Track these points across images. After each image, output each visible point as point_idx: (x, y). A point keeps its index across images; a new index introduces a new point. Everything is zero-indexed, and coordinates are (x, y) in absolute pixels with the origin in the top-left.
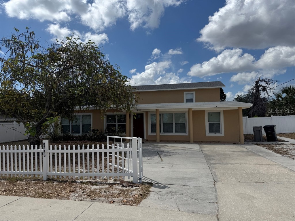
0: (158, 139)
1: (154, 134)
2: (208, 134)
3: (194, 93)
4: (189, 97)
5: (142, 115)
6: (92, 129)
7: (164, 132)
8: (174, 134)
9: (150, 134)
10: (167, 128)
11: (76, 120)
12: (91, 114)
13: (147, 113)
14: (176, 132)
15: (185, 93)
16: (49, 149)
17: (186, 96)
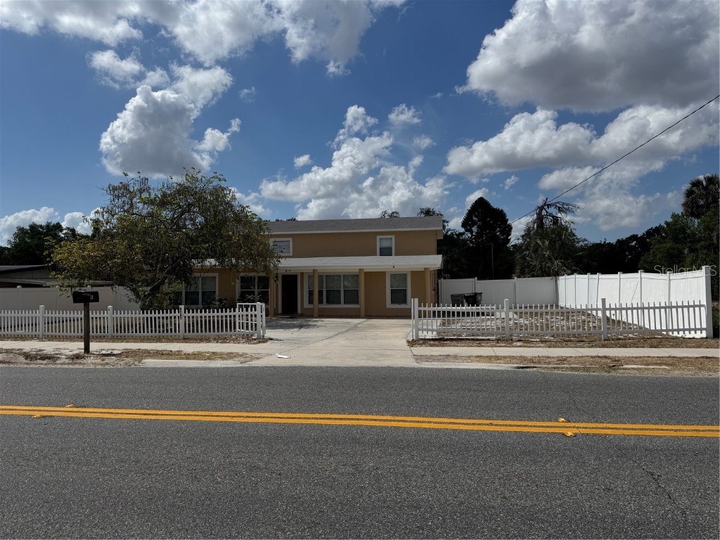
0: (316, 311)
1: (311, 306)
2: (389, 305)
3: (393, 237)
4: (386, 244)
5: (294, 277)
6: (217, 298)
7: (328, 302)
8: (342, 306)
9: (307, 305)
10: (332, 297)
11: (195, 285)
12: (216, 275)
13: (302, 274)
14: (345, 303)
15: (378, 237)
16: (185, 312)
17: (380, 243)
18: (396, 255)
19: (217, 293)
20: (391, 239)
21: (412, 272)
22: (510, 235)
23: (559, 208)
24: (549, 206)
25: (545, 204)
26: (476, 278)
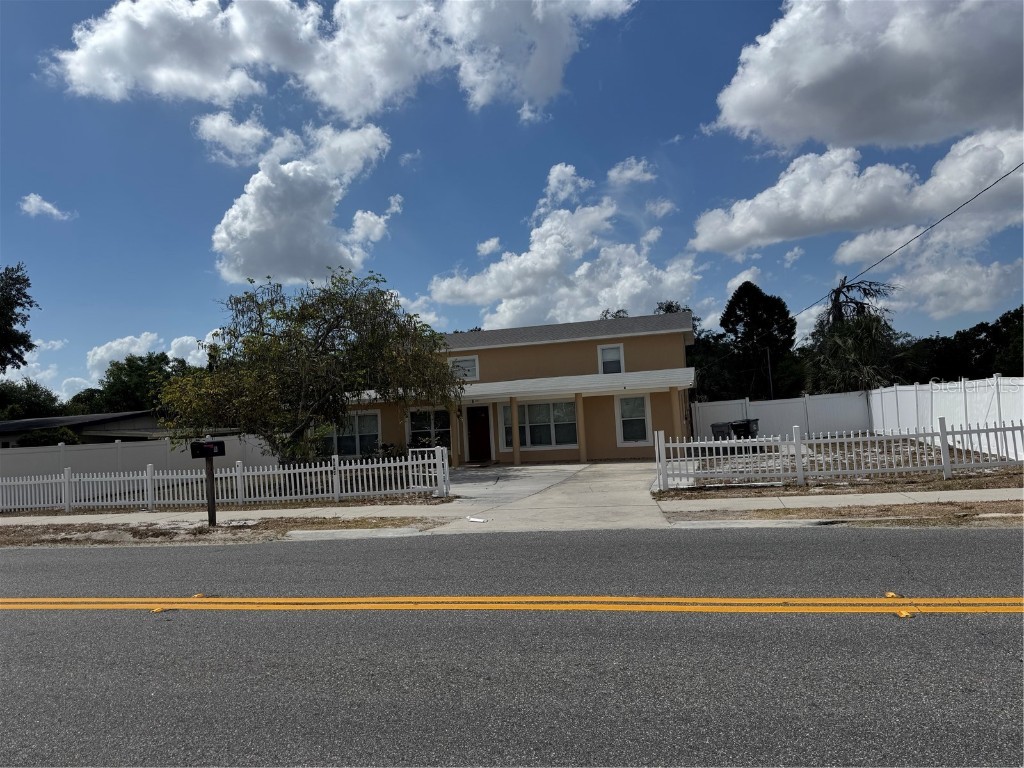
0: (517, 456)
1: (510, 450)
2: (620, 443)
3: (621, 345)
4: (611, 357)
5: (484, 410)
6: (380, 443)
7: (533, 443)
8: (554, 447)
9: (503, 449)
10: (539, 435)
11: (351, 427)
12: (378, 412)
13: (495, 405)
14: (558, 443)
15: (599, 348)
16: (340, 465)
17: (602, 355)
18: (627, 371)
19: (380, 437)
20: (618, 348)
21: (651, 394)
22: (794, 333)
23: (864, 290)
24: (849, 288)
25: (843, 286)
26: (747, 399)
